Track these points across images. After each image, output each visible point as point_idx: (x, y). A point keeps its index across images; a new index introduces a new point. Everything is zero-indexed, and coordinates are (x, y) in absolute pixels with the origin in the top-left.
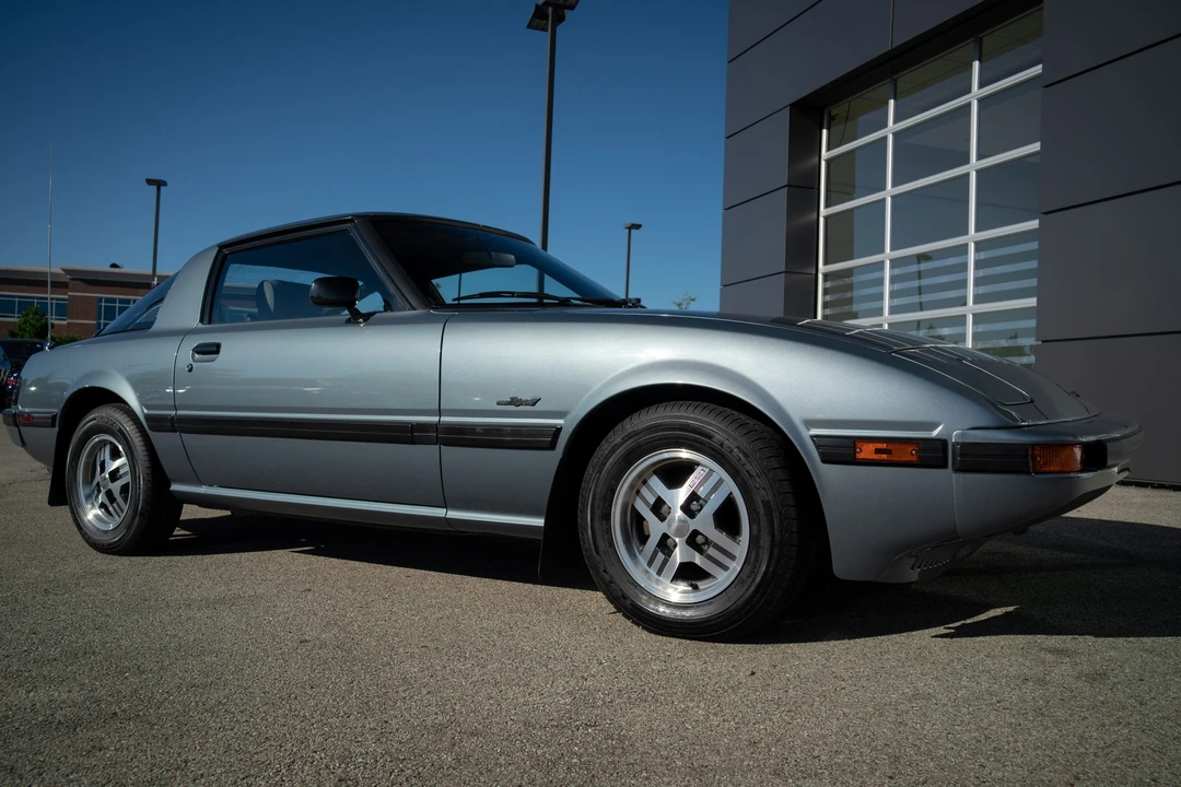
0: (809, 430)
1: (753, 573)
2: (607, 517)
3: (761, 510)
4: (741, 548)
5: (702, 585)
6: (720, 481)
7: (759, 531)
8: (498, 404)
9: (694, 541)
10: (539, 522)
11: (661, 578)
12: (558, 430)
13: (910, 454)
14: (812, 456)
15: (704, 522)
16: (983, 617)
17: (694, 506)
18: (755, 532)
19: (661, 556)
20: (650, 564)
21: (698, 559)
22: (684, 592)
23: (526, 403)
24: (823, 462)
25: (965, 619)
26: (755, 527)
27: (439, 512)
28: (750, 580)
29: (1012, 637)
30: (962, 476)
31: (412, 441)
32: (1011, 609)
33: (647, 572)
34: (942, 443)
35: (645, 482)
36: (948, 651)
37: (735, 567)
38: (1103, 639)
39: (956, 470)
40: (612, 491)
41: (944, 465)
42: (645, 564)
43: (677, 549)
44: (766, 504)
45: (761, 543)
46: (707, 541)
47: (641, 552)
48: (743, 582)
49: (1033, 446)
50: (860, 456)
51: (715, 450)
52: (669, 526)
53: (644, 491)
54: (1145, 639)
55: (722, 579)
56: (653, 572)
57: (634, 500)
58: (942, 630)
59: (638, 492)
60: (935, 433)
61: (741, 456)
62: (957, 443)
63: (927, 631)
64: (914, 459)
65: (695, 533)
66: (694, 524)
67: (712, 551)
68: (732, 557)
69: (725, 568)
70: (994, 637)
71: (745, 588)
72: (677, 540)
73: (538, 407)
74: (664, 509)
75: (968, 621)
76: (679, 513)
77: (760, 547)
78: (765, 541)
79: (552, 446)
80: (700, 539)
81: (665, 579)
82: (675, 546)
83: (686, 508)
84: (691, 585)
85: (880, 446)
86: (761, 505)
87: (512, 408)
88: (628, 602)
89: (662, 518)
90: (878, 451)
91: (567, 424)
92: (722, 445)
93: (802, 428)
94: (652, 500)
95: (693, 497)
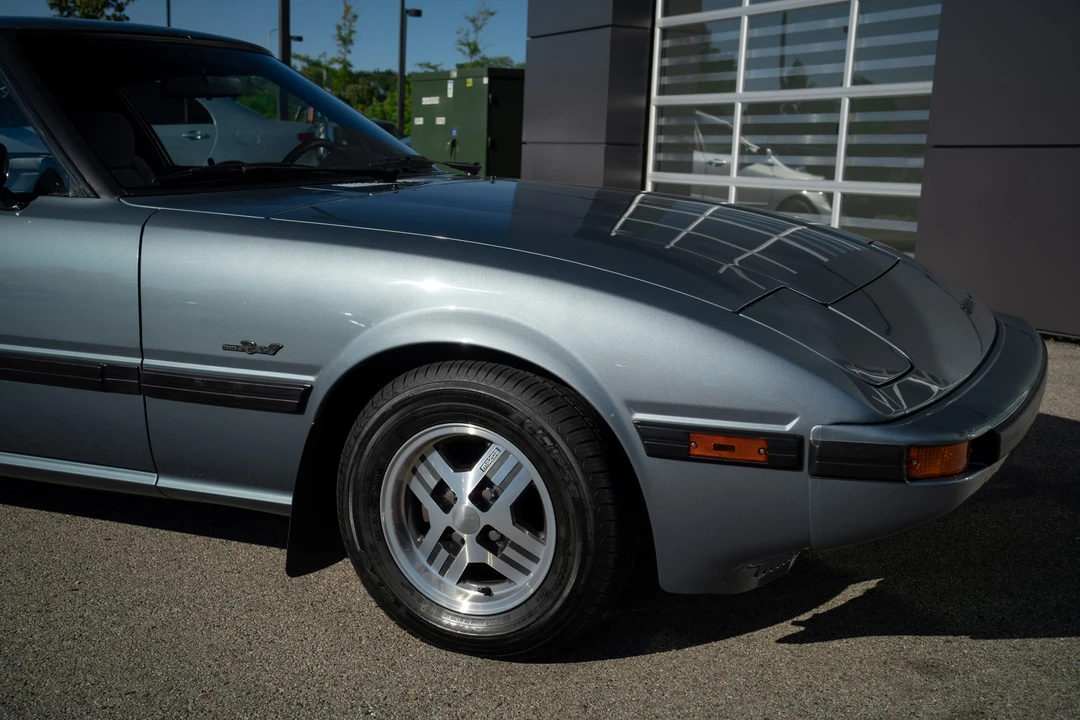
0: (632, 413)
1: (560, 585)
2: (374, 504)
3: (571, 509)
4: (546, 550)
5: (497, 589)
6: (518, 467)
7: (568, 533)
8: (224, 348)
9: (485, 538)
10: (287, 500)
11: (444, 579)
12: (307, 392)
13: (757, 452)
14: (635, 448)
15: (499, 517)
16: (838, 601)
17: (487, 493)
18: (563, 535)
19: (444, 554)
20: (431, 560)
21: (490, 560)
22: (475, 599)
23: (263, 351)
24: (650, 454)
25: (817, 606)
26: (563, 529)
27: (148, 479)
28: (556, 593)
29: (873, 639)
30: (819, 481)
31: (105, 388)
32: (872, 584)
33: (427, 570)
34: (796, 441)
35: (423, 459)
36: (796, 669)
37: (538, 571)
38: (982, 642)
39: (813, 475)
40: (380, 471)
41: (797, 466)
42: (423, 560)
43: (466, 547)
44: (578, 503)
45: (571, 547)
46: (503, 538)
47: (418, 544)
48: (547, 595)
49: (909, 447)
50: (695, 452)
51: (513, 431)
52: (454, 517)
53: (422, 469)
54: (1033, 642)
55: (523, 585)
56: (434, 570)
57: (410, 480)
58: (787, 628)
59: (414, 471)
60: (788, 428)
61: (546, 439)
62: (816, 442)
63: (771, 630)
64: (762, 458)
65: (488, 528)
66: (485, 519)
67: (509, 552)
68: (534, 559)
69: (526, 572)
70: (851, 641)
71: (550, 602)
72: (465, 537)
73: (279, 357)
74: (448, 495)
75: (822, 609)
76: (467, 502)
77: (569, 554)
78: (577, 546)
79: (300, 409)
80: (493, 536)
81: (450, 581)
82: (463, 542)
83: (477, 497)
84: (482, 591)
85: (721, 440)
86: (569, 500)
87: (244, 355)
88: (403, 611)
89: (446, 506)
90: (717, 447)
91: (319, 383)
92: (522, 424)
93: (623, 410)
94: (433, 483)
95: (485, 483)
